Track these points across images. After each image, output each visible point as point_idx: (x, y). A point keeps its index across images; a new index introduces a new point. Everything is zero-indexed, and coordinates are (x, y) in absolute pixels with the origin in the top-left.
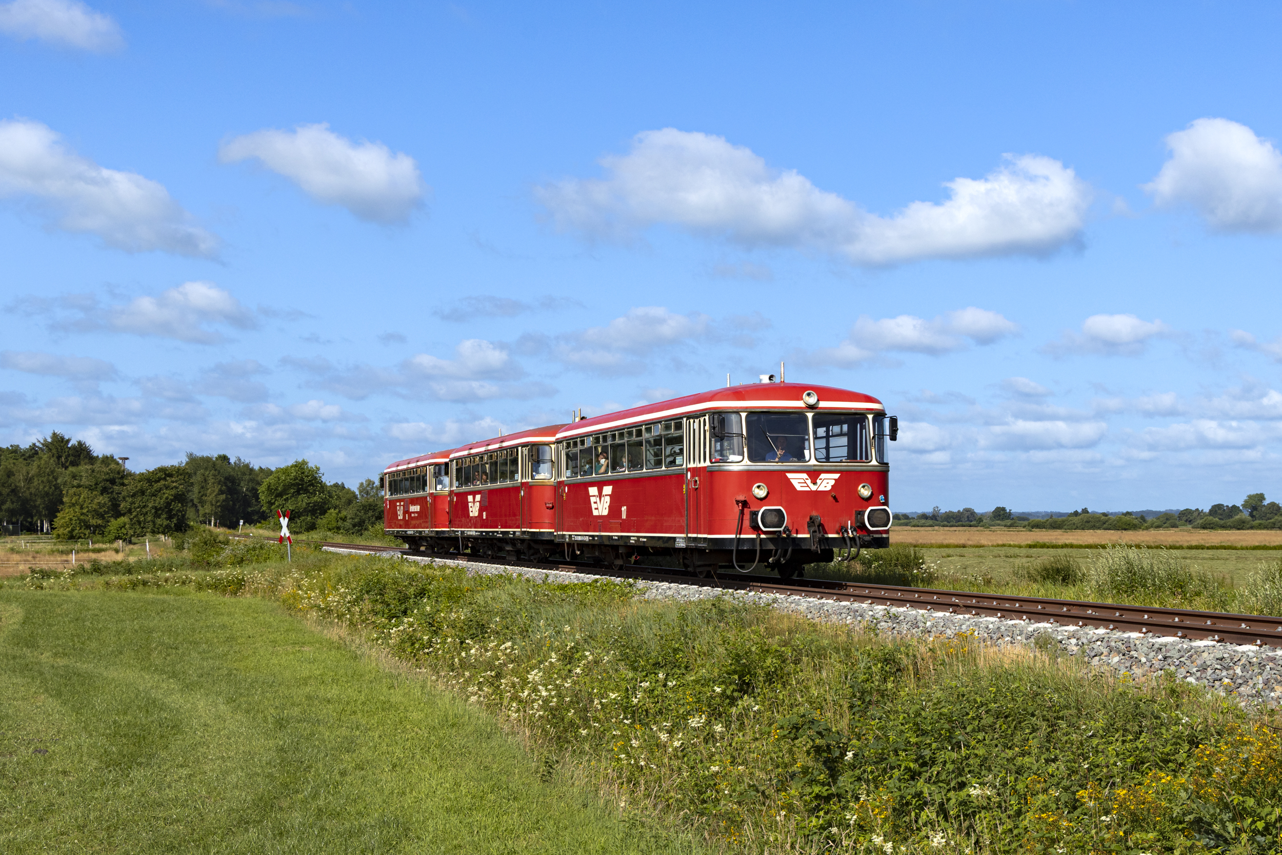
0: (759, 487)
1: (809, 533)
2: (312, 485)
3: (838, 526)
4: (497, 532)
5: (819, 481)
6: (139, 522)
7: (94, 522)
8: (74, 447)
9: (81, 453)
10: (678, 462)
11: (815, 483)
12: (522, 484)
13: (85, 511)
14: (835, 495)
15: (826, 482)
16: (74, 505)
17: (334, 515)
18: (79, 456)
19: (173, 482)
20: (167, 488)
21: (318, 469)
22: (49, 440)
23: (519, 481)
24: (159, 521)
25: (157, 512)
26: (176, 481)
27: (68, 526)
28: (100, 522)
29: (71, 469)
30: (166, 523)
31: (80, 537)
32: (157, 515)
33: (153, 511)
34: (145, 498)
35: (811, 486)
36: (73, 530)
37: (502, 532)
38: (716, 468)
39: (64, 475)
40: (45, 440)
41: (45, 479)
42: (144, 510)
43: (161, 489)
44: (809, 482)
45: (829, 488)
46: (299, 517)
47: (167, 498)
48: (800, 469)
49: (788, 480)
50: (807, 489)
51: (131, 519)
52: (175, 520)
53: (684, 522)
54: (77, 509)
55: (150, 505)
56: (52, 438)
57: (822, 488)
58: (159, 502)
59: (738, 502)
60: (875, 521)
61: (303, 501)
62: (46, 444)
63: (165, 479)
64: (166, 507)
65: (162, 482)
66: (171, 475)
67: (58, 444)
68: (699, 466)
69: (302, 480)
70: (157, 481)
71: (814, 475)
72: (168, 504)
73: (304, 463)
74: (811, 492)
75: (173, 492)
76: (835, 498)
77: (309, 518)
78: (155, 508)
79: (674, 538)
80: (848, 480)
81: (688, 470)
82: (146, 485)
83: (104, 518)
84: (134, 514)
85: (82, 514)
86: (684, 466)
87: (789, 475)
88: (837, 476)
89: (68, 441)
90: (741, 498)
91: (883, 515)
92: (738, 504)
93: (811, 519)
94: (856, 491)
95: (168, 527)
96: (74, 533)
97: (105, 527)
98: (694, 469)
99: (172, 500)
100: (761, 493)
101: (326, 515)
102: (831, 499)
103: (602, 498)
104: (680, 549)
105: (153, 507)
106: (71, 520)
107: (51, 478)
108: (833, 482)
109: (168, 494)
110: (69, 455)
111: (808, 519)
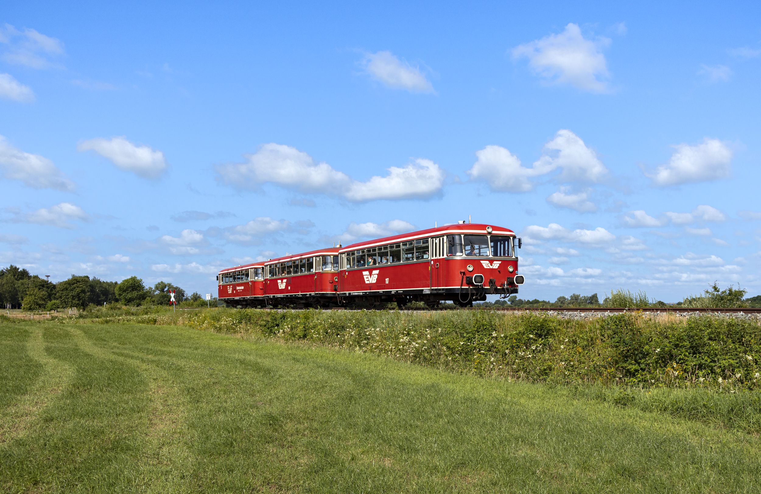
0: (469, 266)
1: (489, 286)
2: (139, 287)
3: (500, 283)
4: (299, 295)
5: (493, 264)
6: (65, 302)
7: (40, 302)
8: (21, 271)
9: (24, 274)
10: (425, 257)
11: (492, 265)
12: (316, 273)
13: (36, 298)
14: (499, 270)
15: (496, 265)
16: (31, 295)
17: (149, 300)
18: (23, 275)
19: (80, 285)
20: (78, 287)
21: (141, 280)
22: (9, 269)
23: (314, 271)
24: (74, 302)
25: (73, 298)
26: (82, 284)
27: (29, 304)
28: (43, 302)
29: (21, 281)
30: (77, 302)
31: (34, 309)
32: (73, 299)
33: (72, 297)
34: (68, 291)
35: (490, 266)
36: (31, 306)
37: (301, 295)
38: (451, 258)
39: (18, 284)
40: (7, 268)
41: (9, 285)
42: (67, 297)
43: (75, 288)
44: (489, 264)
45: (497, 267)
46: (133, 301)
47: (78, 292)
48: (486, 259)
49: (481, 264)
50: (489, 268)
51: (61, 301)
52: (81, 301)
53: (429, 282)
54: (33, 297)
55: (70, 295)
56: (10, 268)
57: (494, 268)
58: (74, 293)
59: (461, 273)
60: (518, 281)
61: (135, 294)
62: (7, 270)
63: (76, 283)
64: (77, 295)
65: (75, 285)
66: (79, 282)
67: (14, 270)
68: (439, 258)
69: (135, 285)
70: (73, 284)
71: (491, 261)
72: (78, 294)
73: (135, 277)
74: (490, 269)
75: (81, 289)
76: (499, 272)
77: (138, 301)
78: (73, 296)
79: (423, 290)
80: (505, 264)
81: (432, 260)
82: (68, 286)
83: (45, 301)
84: (63, 298)
85: (35, 299)
86: (429, 258)
87: (482, 262)
88: (500, 262)
89: (18, 269)
90: (463, 271)
91: (521, 279)
92: (461, 274)
93: (490, 280)
94: (507, 269)
95: (78, 304)
96: (32, 307)
97: (46, 305)
98: (436, 259)
99: (80, 293)
100: (471, 269)
101: (146, 300)
102: (498, 272)
103: (372, 276)
104: (428, 294)
105: (71, 296)
106: (30, 301)
107: (12, 284)
108: (498, 265)
109: (78, 290)
110: (19, 275)
111: (489, 280)
